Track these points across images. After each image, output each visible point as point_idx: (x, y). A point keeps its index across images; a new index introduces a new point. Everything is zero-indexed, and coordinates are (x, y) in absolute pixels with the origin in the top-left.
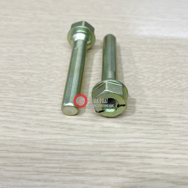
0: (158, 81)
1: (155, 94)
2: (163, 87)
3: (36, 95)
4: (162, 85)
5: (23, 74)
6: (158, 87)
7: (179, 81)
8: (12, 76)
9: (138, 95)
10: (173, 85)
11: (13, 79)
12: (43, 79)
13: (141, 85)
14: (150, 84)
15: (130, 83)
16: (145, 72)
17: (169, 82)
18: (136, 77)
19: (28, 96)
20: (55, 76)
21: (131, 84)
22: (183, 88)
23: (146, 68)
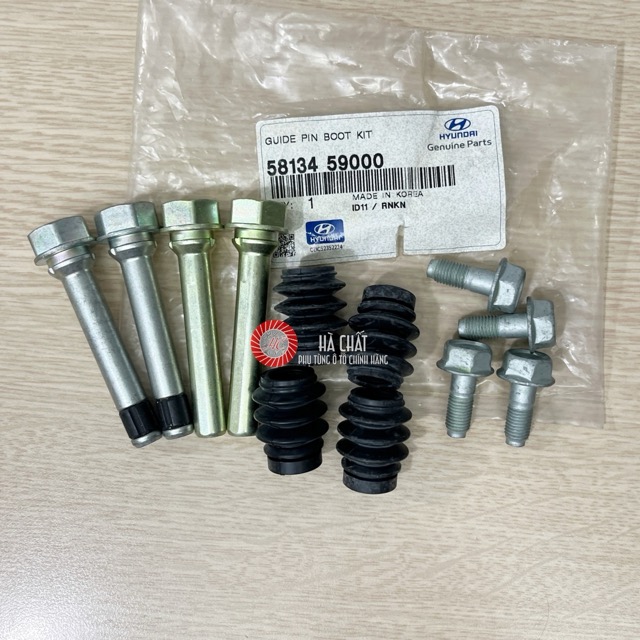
0: (507, 578)
1: (492, 618)
2: (511, 597)
3: (265, 618)
4: (512, 593)
5: (229, 552)
6: (503, 598)
7: (548, 580)
8: (208, 559)
9: (461, 620)
10: (533, 591)
11: (212, 571)
12: (273, 571)
13: (469, 592)
14: (487, 589)
15: (450, 583)
16: (483, 550)
17: (527, 583)
18: (462, 567)
19: (251, 622)
20: (296, 559)
21: (449, 588)
22: (550, 600)
23: (489, 536)
